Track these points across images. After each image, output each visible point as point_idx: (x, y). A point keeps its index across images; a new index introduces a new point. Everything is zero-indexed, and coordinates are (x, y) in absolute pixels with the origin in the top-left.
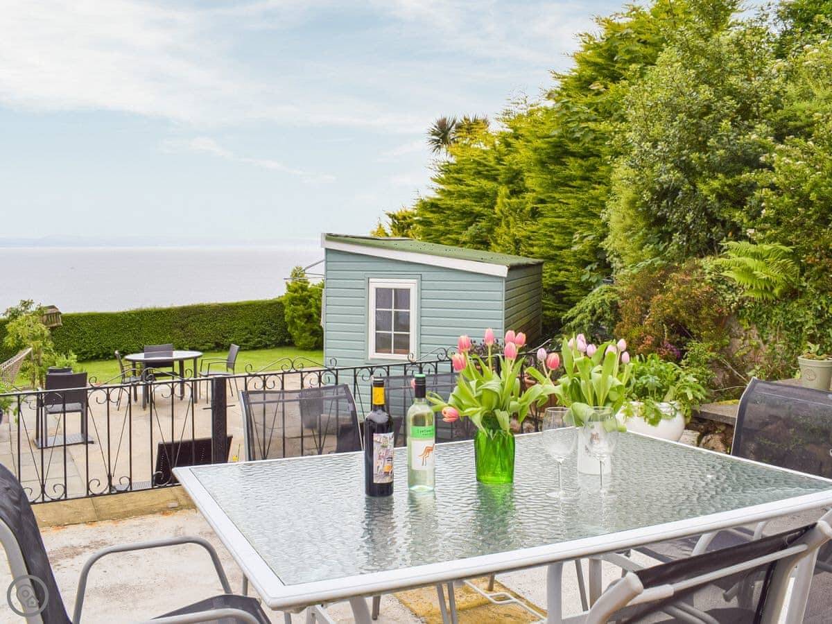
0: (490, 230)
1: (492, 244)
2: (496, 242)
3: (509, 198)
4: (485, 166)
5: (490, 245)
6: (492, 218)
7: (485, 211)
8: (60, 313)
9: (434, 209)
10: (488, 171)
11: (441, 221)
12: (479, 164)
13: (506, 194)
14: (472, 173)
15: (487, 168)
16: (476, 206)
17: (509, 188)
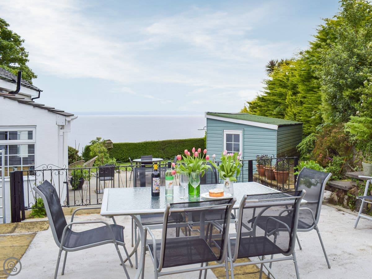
0: (284, 110)
1: (285, 115)
2: (287, 114)
3: (292, 96)
4: (284, 82)
5: (285, 116)
6: (285, 104)
7: (282, 101)
8: (112, 143)
9: (263, 100)
10: (284, 84)
11: (266, 106)
12: (281, 81)
13: (291, 94)
14: (278, 85)
15: (284, 83)
16: (279, 99)
17: (292, 91)
